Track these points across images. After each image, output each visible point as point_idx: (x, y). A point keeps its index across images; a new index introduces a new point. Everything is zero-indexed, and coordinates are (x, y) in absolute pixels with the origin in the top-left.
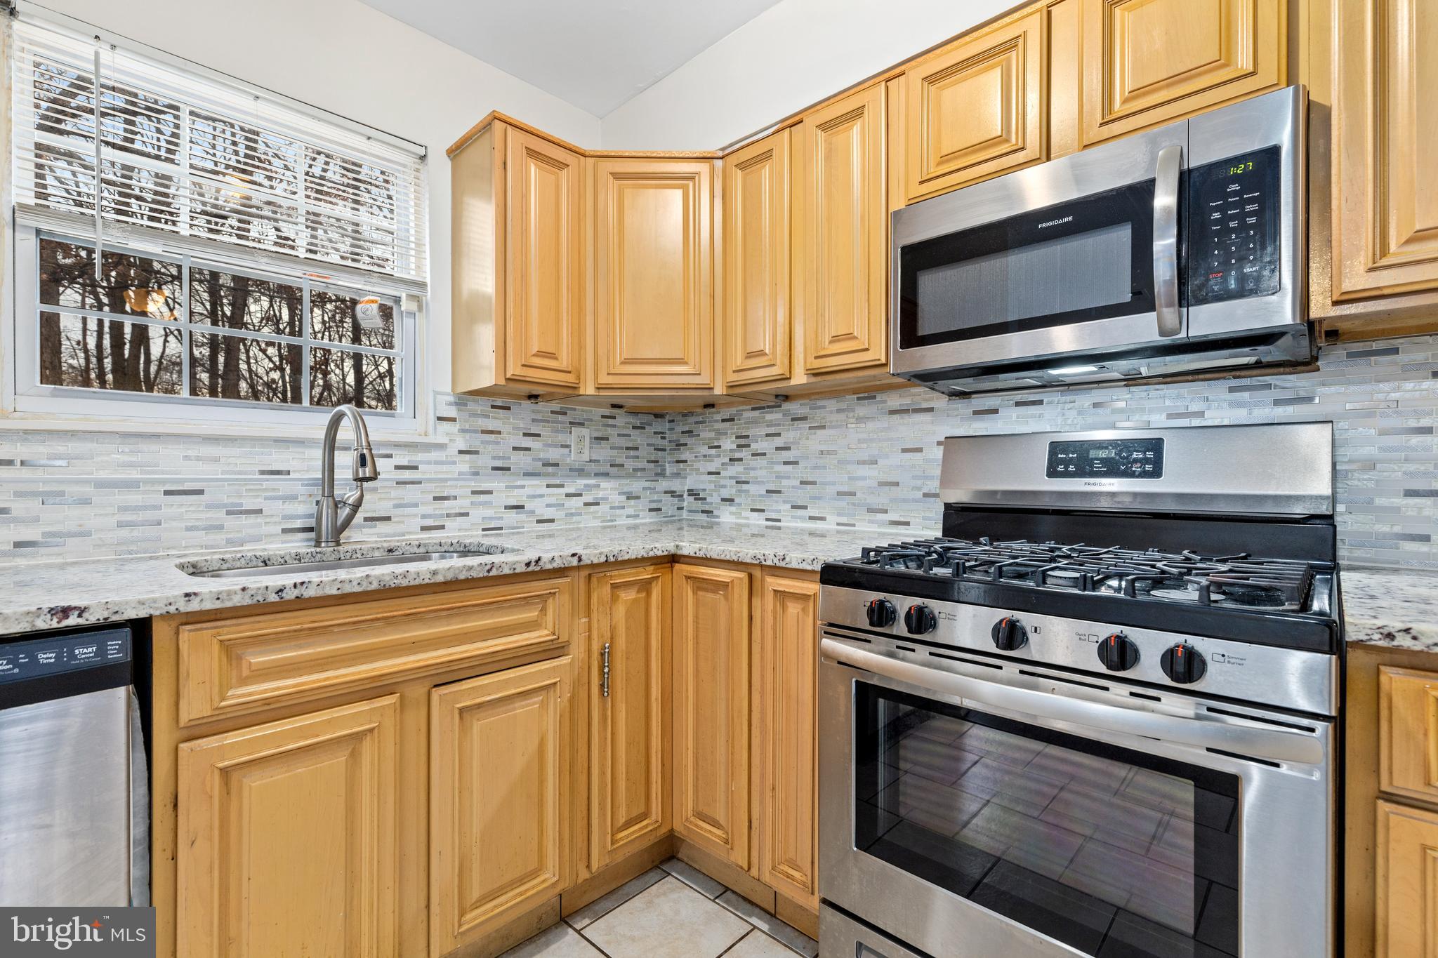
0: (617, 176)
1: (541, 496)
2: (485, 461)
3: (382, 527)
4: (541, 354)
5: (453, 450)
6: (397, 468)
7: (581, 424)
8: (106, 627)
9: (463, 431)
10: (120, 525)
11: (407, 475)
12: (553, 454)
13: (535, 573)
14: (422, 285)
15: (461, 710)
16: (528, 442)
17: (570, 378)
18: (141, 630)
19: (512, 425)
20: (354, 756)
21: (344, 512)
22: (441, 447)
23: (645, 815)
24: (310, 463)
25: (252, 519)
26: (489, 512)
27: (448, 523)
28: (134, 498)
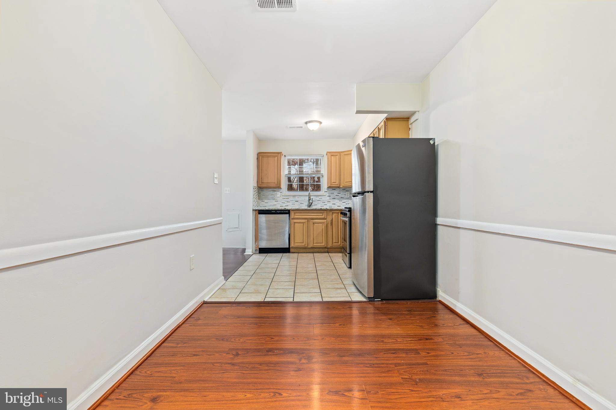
0: (345, 155)
1: (338, 202)
2: (331, 197)
3: (316, 206)
4: (333, 183)
5: (327, 196)
6: (319, 199)
7: (348, 191)
8: (287, 210)
9: (328, 193)
10: (292, 204)
11: (321, 199)
12: (343, 196)
13: (321, 210)
14: (323, 174)
15: (313, 223)
16: (338, 194)
17: (338, 185)
18: (289, 210)
19: (336, 192)
20: (304, 224)
21: (310, 204)
22: (325, 196)
23: (338, 243)
24: (307, 198)
25: (302, 204)
26: (330, 205)
27: (324, 206)
28: (293, 202)
